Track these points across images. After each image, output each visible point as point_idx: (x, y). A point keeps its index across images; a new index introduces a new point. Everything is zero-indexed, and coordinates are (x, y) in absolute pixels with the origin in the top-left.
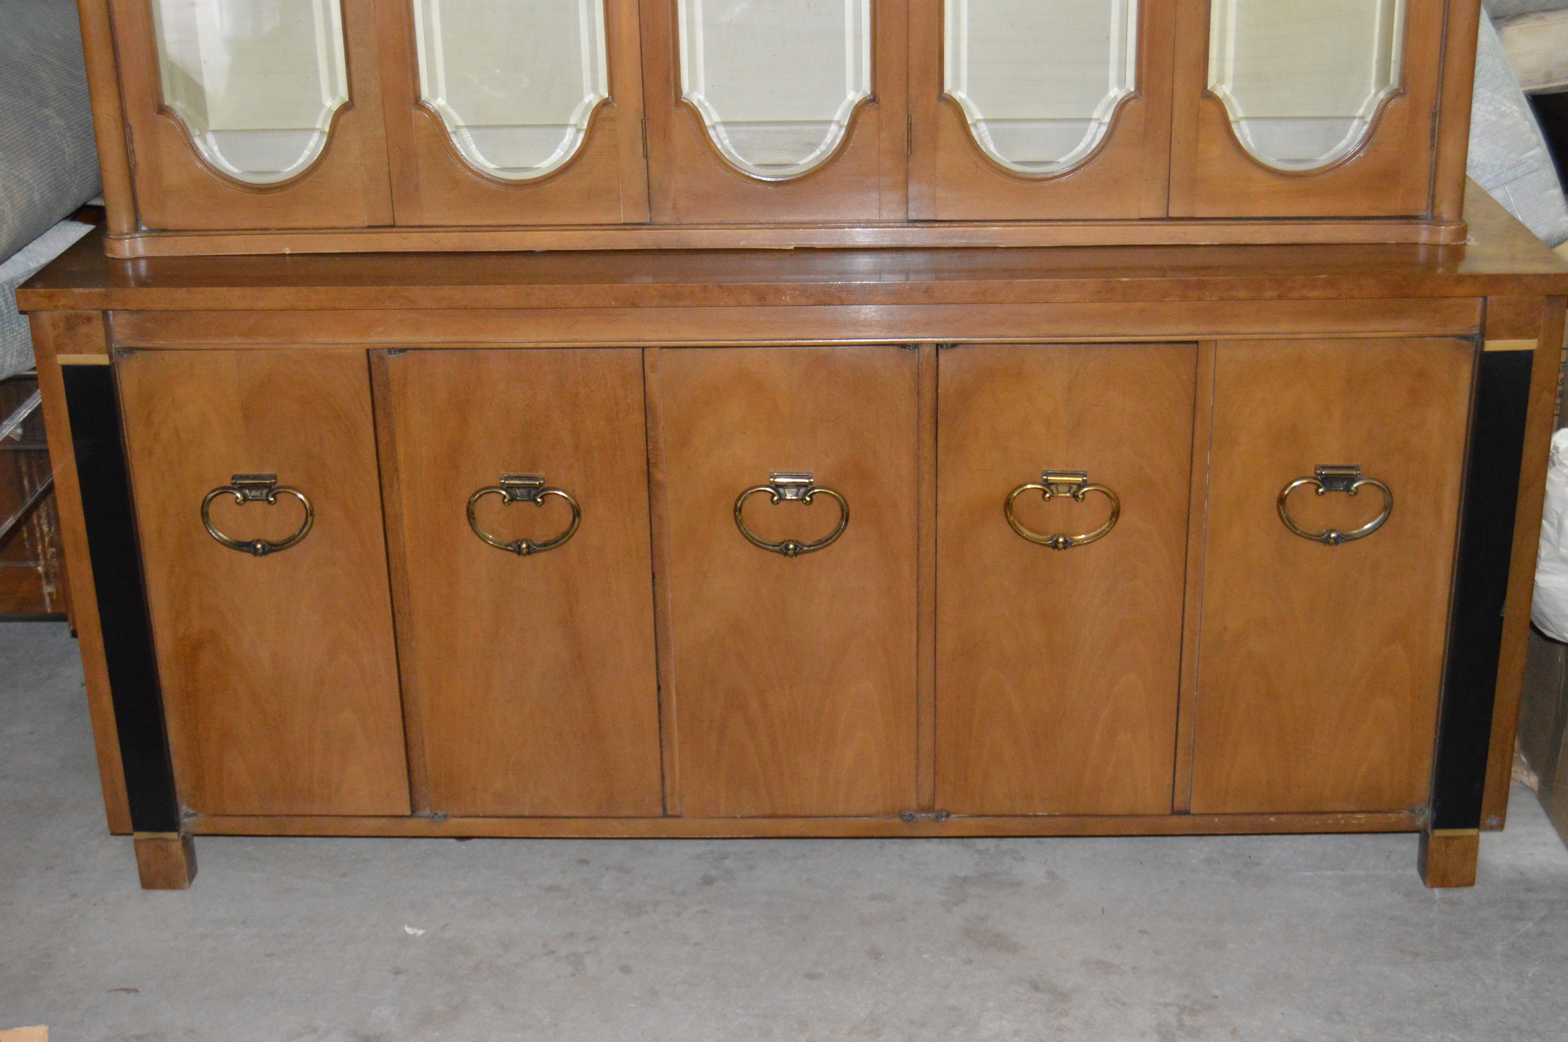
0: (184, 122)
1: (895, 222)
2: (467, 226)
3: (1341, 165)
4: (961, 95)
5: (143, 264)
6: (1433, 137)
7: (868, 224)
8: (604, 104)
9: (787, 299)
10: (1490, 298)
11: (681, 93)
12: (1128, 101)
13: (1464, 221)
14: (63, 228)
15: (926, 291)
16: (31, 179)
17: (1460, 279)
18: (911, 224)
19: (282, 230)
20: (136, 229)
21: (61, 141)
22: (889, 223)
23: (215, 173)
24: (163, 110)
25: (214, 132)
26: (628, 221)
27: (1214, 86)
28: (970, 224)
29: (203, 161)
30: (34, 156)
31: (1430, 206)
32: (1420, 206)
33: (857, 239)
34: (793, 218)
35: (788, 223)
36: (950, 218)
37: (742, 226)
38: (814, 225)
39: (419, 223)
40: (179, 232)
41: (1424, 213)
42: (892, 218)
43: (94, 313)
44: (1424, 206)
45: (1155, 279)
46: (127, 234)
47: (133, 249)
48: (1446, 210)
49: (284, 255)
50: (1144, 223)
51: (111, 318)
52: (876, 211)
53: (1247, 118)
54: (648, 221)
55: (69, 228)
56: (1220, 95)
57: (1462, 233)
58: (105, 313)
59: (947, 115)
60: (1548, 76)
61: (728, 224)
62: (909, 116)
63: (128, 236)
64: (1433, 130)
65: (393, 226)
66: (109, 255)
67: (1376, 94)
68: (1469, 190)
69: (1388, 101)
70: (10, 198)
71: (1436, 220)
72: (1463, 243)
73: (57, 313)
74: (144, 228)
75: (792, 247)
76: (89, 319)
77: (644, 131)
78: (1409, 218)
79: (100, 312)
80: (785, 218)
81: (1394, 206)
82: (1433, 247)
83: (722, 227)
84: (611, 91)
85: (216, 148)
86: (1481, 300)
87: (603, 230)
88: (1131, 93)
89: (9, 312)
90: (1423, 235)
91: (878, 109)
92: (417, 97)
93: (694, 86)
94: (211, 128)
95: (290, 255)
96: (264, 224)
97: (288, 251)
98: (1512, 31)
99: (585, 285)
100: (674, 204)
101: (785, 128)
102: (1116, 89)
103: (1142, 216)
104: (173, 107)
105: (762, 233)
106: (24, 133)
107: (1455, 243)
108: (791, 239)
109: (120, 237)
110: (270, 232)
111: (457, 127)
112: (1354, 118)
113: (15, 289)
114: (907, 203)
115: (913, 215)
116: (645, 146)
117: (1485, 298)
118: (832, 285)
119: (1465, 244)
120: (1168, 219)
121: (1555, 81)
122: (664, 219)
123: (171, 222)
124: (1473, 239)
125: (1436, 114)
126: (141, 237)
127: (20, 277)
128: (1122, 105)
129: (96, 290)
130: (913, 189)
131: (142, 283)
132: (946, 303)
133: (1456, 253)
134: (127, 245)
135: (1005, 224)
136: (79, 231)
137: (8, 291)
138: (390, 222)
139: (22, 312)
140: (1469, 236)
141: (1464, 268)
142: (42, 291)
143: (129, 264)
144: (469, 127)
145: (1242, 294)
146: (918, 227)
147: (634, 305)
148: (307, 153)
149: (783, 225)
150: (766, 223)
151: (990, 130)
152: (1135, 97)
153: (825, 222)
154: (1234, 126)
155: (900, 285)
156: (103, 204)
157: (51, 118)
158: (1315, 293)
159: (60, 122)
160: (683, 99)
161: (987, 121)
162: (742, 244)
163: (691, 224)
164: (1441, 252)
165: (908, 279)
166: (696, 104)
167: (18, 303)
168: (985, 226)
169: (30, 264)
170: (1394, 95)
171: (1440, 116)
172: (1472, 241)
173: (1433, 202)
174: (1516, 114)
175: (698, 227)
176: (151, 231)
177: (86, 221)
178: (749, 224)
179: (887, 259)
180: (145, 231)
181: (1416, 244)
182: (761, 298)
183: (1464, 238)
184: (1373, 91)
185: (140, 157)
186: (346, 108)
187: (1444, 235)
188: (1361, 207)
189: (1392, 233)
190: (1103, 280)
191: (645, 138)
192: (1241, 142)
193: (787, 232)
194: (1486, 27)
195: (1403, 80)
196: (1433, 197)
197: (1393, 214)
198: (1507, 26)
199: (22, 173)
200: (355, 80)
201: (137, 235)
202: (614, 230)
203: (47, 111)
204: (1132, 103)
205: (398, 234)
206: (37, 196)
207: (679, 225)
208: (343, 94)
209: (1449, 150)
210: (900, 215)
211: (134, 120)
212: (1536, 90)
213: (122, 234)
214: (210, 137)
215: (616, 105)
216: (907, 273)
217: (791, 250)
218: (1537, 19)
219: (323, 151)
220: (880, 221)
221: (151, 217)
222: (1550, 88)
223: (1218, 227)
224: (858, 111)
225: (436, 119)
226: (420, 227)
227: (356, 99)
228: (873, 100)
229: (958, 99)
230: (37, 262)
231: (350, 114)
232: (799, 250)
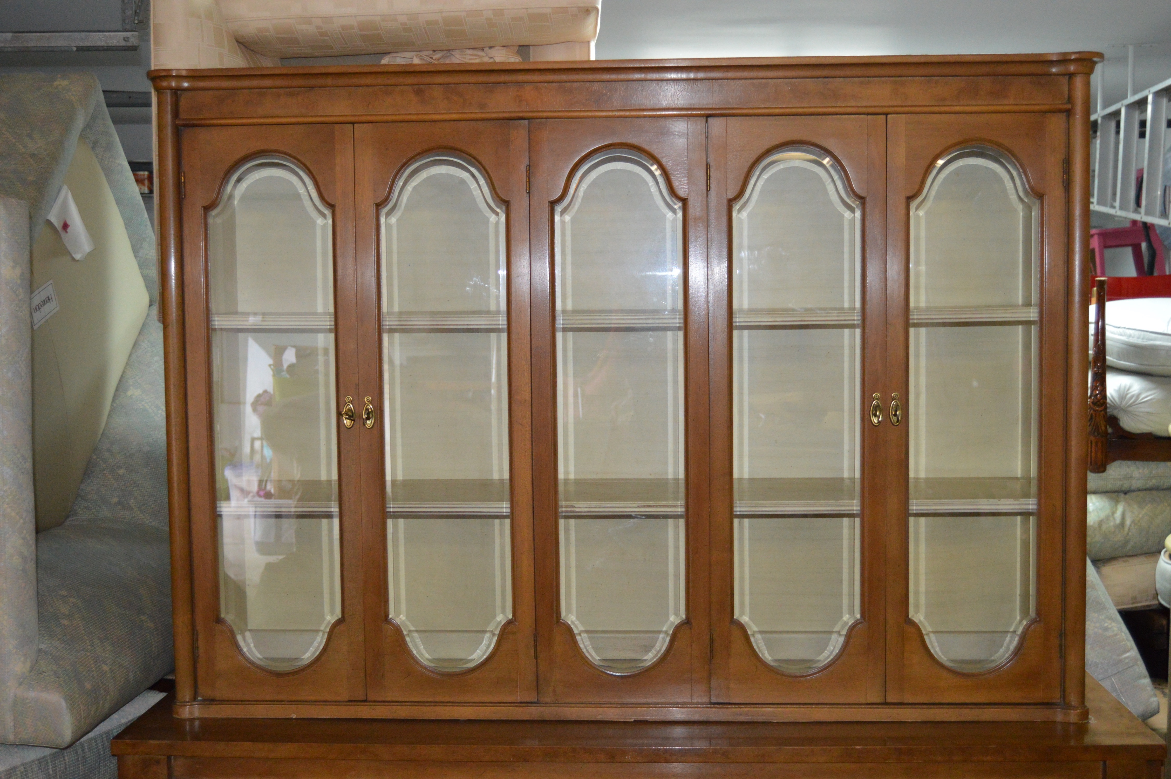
0: (231, 627)
1: (702, 704)
2: (415, 702)
3: (1000, 668)
4: (745, 619)
5: (197, 723)
6: (1061, 650)
7: (683, 705)
8: (509, 622)
9: (629, 758)
10: (1108, 762)
11: (560, 616)
12: (857, 624)
13: (1086, 706)
14: (146, 695)
15: (723, 754)
16: (129, 664)
17: (1087, 749)
18: (712, 706)
19: (291, 702)
20: (195, 698)
21: (150, 637)
22: (698, 704)
23: (249, 663)
24: (219, 621)
25: (250, 631)
26: (523, 700)
27: (913, 616)
28: (753, 706)
29: (243, 654)
30: (132, 649)
31: (1062, 696)
32: (1056, 697)
33: (677, 716)
34: (633, 700)
35: (630, 704)
36: (739, 702)
37: (599, 705)
38: (647, 705)
39: (383, 699)
40: (222, 701)
41: (1059, 701)
42: (700, 701)
43: (163, 757)
44: (1058, 696)
45: (878, 747)
46: (188, 702)
47: (191, 713)
48: (1073, 699)
49: (291, 719)
50: (869, 706)
51: (173, 761)
52: (689, 697)
53: (934, 632)
54: (536, 700)
55: (149, 694)
56: (917, 621)
57: (1085, 715)
58: (169, 758)
59: (736, 633)
60: (1134, 599)
61: (590, 704)
62: (711, 634)
63: (189, 704)
64: (1061, 646)
65: (366, 701)
66: (175, 716)
67: (1021, 621)
68: (1087, 680)
69: (1030, 626)
70: (114, 677)
71: (1067, 706)
72: (1086, 721)
73: (136, 757)
74: (199, 699)
75: (632, 720)
76: (158, 762)
77: (535, 641)
78: (1048, 705)
79: (165, 757)
80: (628, 700)
81: (1039, 695)
82: (1066, 725)
83: (585, 705)
84: (514, 615)
85: (252, 645)
86: (1102, 763)
87: (506, 706)
88: (858, 620)
89: (104, 753)
90: (1059, 716)
91: (691, 629)
92: (387, 615)
93: (569, 611)
94: (249, 628)
95: (295, 719)
96: (280, 697)
97: (294, 716)
98: (1107, 569)
99: (493, 746)
100: (554, 690)
101: (628, 635)
102: (847, 616)
103: (869, 702)
104: (226, 619)
105: (612, 711)
106: (127, 632)
107: (1081, 722)
108: (631, 715)
109: (183, 704)
110: (283, 703)
111: (410, 631)
112: (1008, 632)
113: (111, 741)
114: (710, 691)
115: (714, 700)
116: (536, 650)
117: (1105, 762)
118: (660, 749)
119: (1088, 722)
120: (885, 704)
121: (1139, 602)
122: (548, 700)
123: (218, 695)
124: (1093, 719)
125: (1062, 635)
126: (198, 705)
127: (114, 729)
128: (853, 627)
129: (165, 742)
130: (714, 683)
131: (196, 737)
132: (737, 763)
133: (1082, 729)
134: (187, 709)
135: (776, 706)
136: (155, 698)
137: (105, 739)
138: (364, 698)
139: (114, 755)
140: (1090, 716)
141: (1088, 740)
142: (128, 741)
143: (188, 723)
144: (417, 631)
145: (939, 758)
146: (717, 708)
147: (526, 761)
148: (312, 649)
149: (625, 705)
150: (614, 704)
151: (764, 639)
152: (860, 623)
153: (655, 703)
154: (926, 637)
155: (705, 749)
156: (174, 678)
157: (146, 622)
158: (989, 758)
159: (151, 625)
160: (561, 621)
161: (761, 632)
162: (599, 718)
163: (565, 703)
164: (1072, 728)
165: (711, 745)
166: (570, 623)
167: (112, 748)
168: (762, 708)
169: (122, 720)
170: (1033, 622)
171: (1065, 636)
172: (1093, 721)
173: (1064, 695)
174: (1115, 629)
175: (570, 705)
176: (204, 700)
177: (161, 691)
178: (605, 704)
179: (696, 729)
180: (201, 701)
181: (1055, 722)
182: (612, 757)
183: (1087, 718)
184: (1018, 618)
185: (201, 650)
186: (339, 622)
187: (1073, 716)
188: (1015, 696)
189: (1038, 715)
190: (843, 747)
191: (535, 646)
192: (932, 651)
193: (629, 711)
194: (1090, 569)
195: (1038, 612)
196: (1064, 690)
197: (1038, 701)
198: (1104, 566)
199: (123, 660)
200: (346, 604)
201: (195, 703)
202: (513, 706)
203: (143, 618)
204: (859, 626)
205: (369, 707)
206: (131, 675)
207: (556, 703)
208: (338, 614)
209: (1072, 660)
210: (705, 699)
211: (200, 626)
212: (1127, 608)
213: (185, 702)
214: (248, 634)
215: (517, 624)
216: (710, 739)
217: (631, 722)
218: (1124, 562)
219: (322, 650)
220: (692, 703)
221: (205, 691)
222: (1137, 607)
223: (919, 710)
224: (678, 629)
225: (398, 630)
226: (384, 702)
227: (346, 616)
228: (687, 622)
229: (743, 623)
230: (127, 719)
231: (342, 627)
232: (637, 722)
